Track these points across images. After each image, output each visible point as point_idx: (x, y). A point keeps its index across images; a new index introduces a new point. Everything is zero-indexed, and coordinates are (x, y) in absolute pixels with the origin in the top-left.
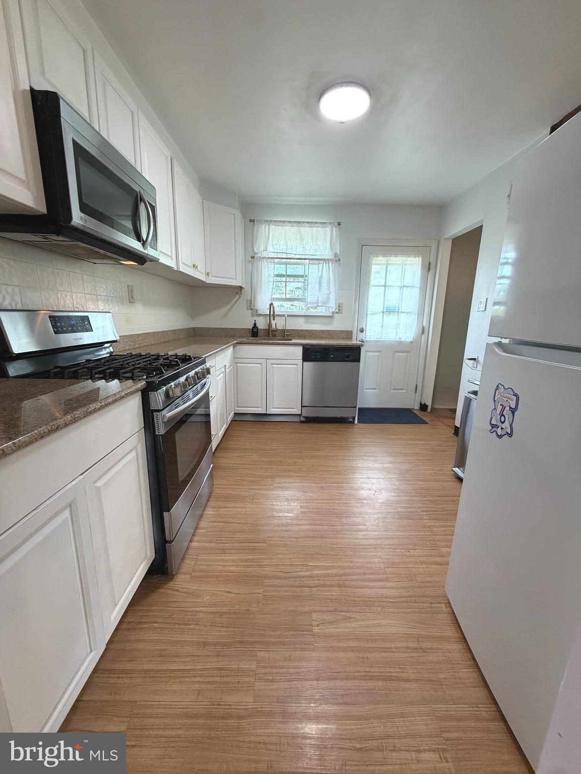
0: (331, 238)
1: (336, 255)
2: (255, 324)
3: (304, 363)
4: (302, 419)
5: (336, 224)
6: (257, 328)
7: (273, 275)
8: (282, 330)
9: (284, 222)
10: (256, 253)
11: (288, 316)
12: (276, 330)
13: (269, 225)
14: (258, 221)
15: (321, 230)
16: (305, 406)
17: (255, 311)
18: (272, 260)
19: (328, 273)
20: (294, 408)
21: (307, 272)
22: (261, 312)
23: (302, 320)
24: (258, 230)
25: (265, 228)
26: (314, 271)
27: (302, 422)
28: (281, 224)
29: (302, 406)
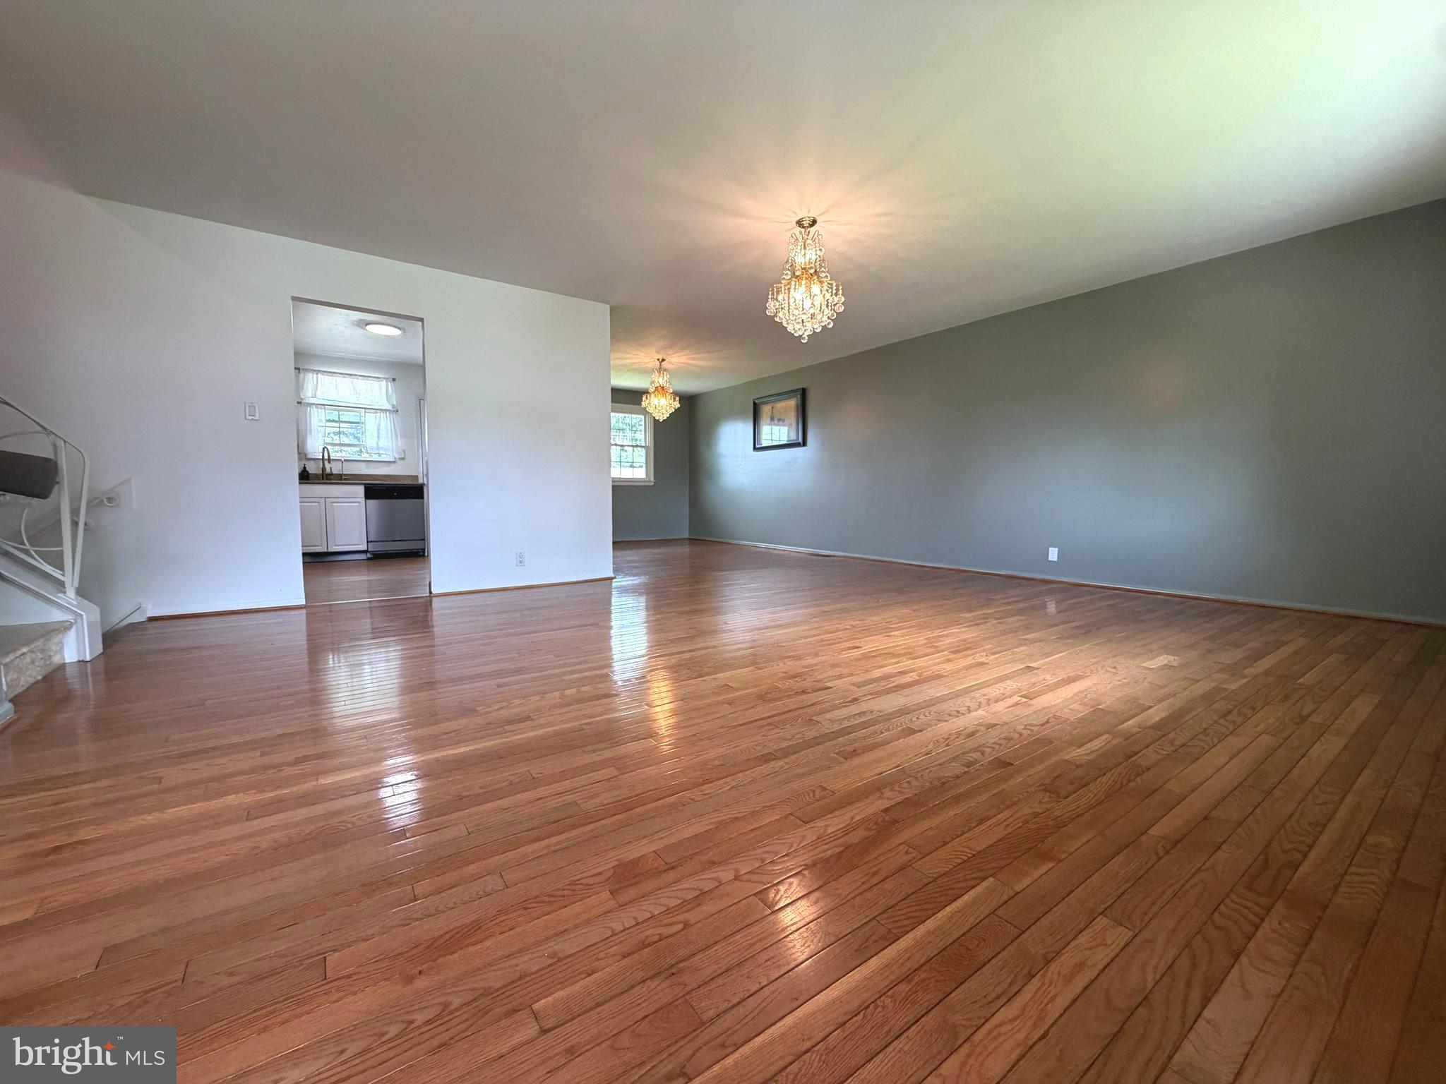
0: (387, 391)
1: (393, 406)
2: (305, 468)
3: (367, 501)
4: (369, 555)
5: (391, 380)
6: (307, 472)
7: (324, 421)
8: (338, 474)
9: (334, 373)
10: (302, 399)
11: (345, 460)
12: (332, 474)
13: (317, 374)
14: (303, 369)
15: (376, 384)
16: (371, 542)
17: (303, 455)
18: (323, 407)
19: (386, 422)
20: (359, 545)
21: (363, 418)
22: (311, 457)
23: (363, 465)
24: (304, 378)
25: (313, 377)
26: (370, 420)
27: (369, 559)
28: (330, 374)
29: (368, 542)
